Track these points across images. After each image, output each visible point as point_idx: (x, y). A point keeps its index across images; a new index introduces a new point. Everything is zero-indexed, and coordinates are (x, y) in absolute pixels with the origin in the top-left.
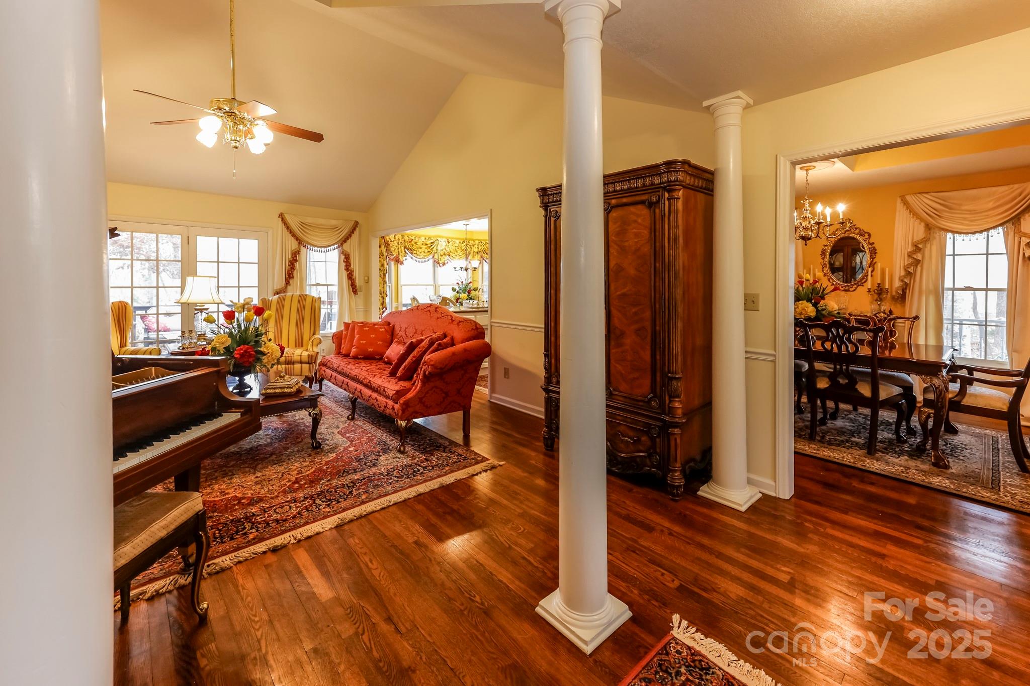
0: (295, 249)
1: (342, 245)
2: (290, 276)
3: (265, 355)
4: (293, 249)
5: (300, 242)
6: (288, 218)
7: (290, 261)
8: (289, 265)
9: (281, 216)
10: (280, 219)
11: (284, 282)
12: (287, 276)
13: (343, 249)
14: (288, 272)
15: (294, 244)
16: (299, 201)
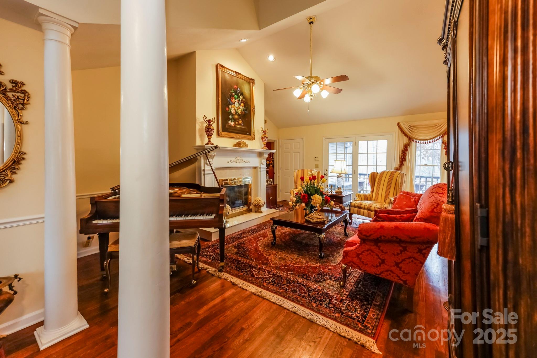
0: (406, 143)
1: (443, 137)
2: (403, 159)
3: (312, 200)
4: (405, 143)
5: (410, 139)
6: (402, 125)
7: (402, 151)
8: (402, 153)
9: (398, 124)
10: (398, 126)
11: (399, 163)
12: (401, 160)
13: (443, 140)
14: (402, 156)
15: (406, 140)
16: (411, 112)
